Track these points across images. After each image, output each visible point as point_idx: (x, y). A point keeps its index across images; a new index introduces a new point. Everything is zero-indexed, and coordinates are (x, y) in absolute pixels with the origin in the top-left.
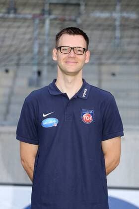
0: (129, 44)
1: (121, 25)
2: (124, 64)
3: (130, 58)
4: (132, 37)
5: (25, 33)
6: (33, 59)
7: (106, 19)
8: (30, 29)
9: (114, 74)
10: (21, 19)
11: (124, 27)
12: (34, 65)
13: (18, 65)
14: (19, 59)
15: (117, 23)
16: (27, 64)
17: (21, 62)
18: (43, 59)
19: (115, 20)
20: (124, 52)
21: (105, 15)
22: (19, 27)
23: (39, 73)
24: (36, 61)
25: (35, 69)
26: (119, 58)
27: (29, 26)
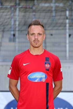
0: (59, 19)
1: (55, 10)
2: (57, 29)
3: (60, 26)
4: (61, 16)
5: (6, 15)
6: (11, 28)
7: (48, 7)
8: (9, 13)
9: (52, 35)
10: (4, 8)
11: (56, 11)
12: (11, 31)
13: (3, 31)
14: (4, 28)
15: (53, 9)
16: (8, 31)
17: (5, 30)
18: (16, 28)
19: (52, 7)
20: (57, 23)
21: (47, 5)
22: (3, 12)
23: (14, 35)
24: (13, 29)
25: (12, 33)
26: (54, 26)
27: (8, 12)
